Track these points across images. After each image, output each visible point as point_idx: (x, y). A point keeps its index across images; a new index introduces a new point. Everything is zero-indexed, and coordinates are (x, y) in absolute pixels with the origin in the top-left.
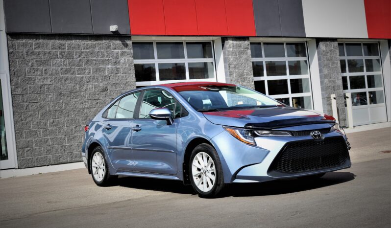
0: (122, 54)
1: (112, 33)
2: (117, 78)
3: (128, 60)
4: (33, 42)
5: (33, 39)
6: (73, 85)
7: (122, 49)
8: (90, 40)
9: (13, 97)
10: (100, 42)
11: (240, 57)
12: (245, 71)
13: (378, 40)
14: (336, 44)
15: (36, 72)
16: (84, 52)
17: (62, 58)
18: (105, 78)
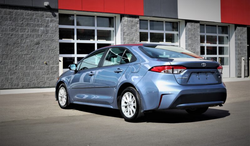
0: (51, 21)
1: (45, 7)
2: (46, 36)
3: (55, 25)
6: (16, 39)
7: (51, 17)
8: (30, 10)
10: (37, 12)
11: (132, 28)
12: (134, 38)
13: (228, 24)
14: (198, 24)
16: (25, 18)
17: (10, 21)
18: (38, 36)
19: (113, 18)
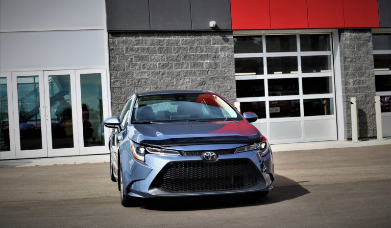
0: (222, 49)
1: (211, 29)
2: (215, 72)
3: (228, 55)
4: (132, 39)
5: (133, 36)
6: (170, 79)
7: (222, 43)
8: (189, 36)
9: (112, 89)
10: (199, 37)
11: (359, 50)
12: (364, 65)
15: (134, 67)
16: (182, 47)
17: (160, 53)
18: (203, 72)
19: (328, 35)
